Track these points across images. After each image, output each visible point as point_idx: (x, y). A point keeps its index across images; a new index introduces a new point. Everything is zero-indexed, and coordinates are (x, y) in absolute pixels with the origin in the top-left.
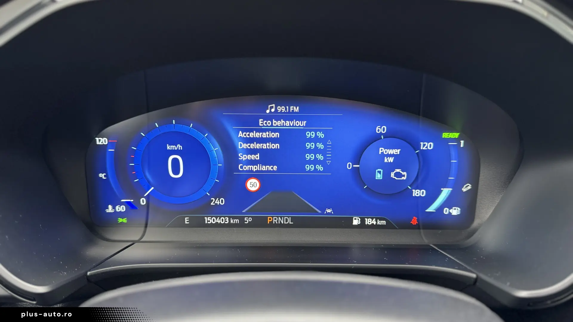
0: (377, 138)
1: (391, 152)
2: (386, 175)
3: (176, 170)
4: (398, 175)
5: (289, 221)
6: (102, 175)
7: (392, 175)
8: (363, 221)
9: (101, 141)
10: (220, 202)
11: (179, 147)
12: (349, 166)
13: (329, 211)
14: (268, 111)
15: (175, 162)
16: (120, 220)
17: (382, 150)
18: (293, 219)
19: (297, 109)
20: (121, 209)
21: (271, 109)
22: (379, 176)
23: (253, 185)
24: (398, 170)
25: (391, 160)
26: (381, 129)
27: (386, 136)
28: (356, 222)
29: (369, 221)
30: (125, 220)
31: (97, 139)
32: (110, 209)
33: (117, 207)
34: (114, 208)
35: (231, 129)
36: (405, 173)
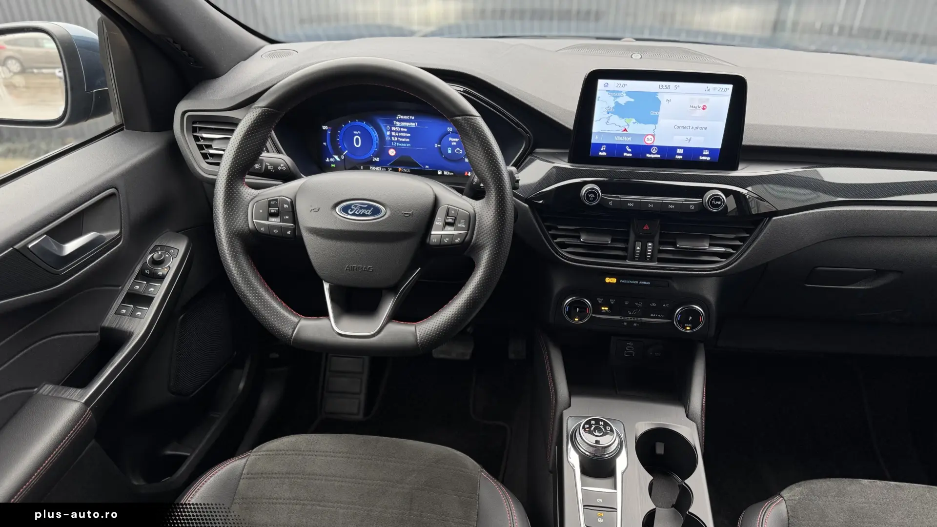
0: (448, 133)
1: (454, 140)
2: (453, 150)
3: (357, 144)
4: (458, 151)
5: (409, 171)
6: (324, 144)
7: (456, 151)
8: (443, 172)
9: (325, 128)
10: (377, 159)
11: (359, 132)
12: (436, 145)
13: (427, 167)
14: (397, 118)
15: (357, 139)
16: (332, 165)
17: (450, 139)
18: (411, 170)
19: (413, 118)
20: (332, 160)
21: (399, 117)
22: (450, 151)
23: (392, 152)
24: (458, 149)
25: (455, 144)
26: (450, 129)
27: (452, 132)
28: (440, 173)
29: (446, 173)
30: (334, 166)
31: (323, 127)
32: (328, 160)
33: (331, 159)
34: (329, 159)
35: (382, 126)
36: (461, 150)
